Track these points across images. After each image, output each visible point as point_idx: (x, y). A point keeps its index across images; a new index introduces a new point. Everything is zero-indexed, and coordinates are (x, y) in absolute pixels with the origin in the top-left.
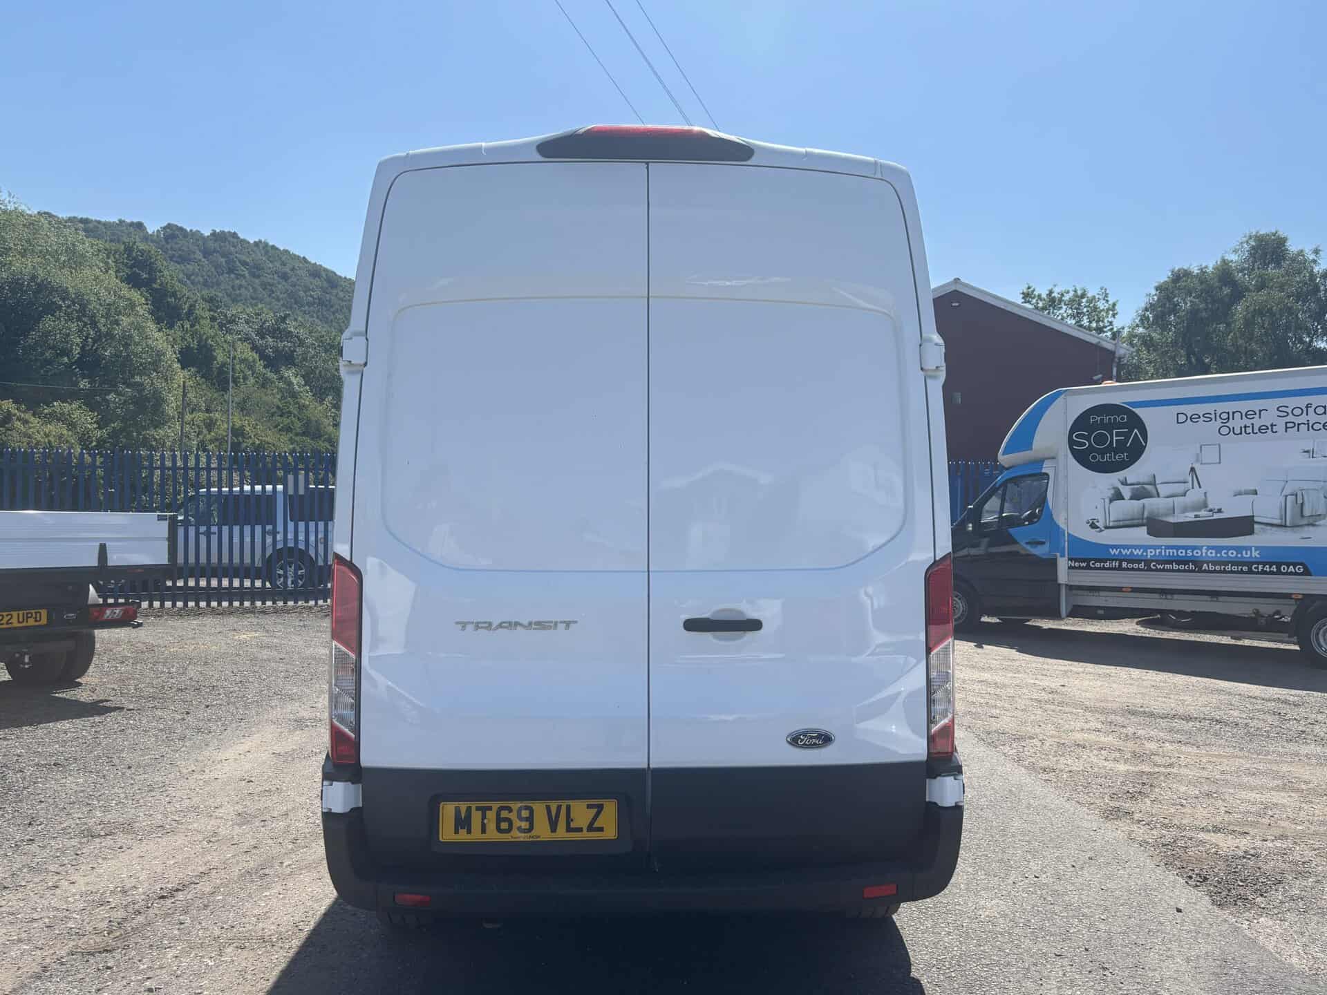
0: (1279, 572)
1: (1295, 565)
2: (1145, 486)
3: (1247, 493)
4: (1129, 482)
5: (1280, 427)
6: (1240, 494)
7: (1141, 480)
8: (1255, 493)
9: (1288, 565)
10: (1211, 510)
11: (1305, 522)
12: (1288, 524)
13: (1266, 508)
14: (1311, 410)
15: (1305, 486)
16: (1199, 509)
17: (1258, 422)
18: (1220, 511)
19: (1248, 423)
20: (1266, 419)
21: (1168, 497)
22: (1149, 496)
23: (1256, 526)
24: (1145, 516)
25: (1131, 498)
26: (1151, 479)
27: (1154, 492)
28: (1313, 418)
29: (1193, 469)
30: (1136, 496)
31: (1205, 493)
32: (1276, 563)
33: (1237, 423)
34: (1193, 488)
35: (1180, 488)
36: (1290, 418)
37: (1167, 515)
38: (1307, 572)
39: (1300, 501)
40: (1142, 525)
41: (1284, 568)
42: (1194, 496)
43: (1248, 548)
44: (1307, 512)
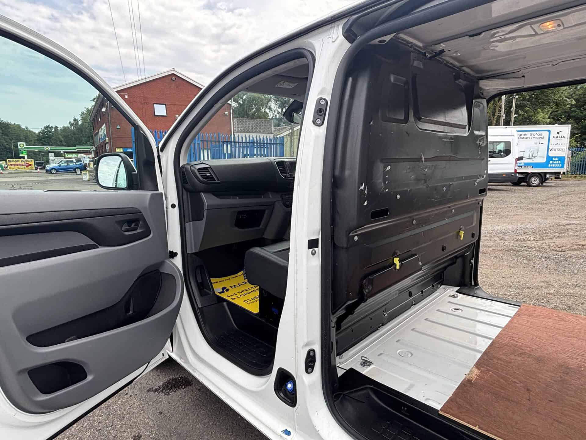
0: (527, 168)
1: (530, 166)
5: (530, 138)
6: (521, 152)
8: (524, 151)
9: (529, 166)
11: (533, 157)
12: (530, 158)
13: (526, 155)
15: (534, 150)
17: (526, 136)
19: (524, 136)
20: (528, 136)
23: (524, 159)
28: (537, 136)
32: (527, 165)
33: (522, 136)
36: (533, 136)
38: (532, 168)
39: (533, 153)
41: (528, 167)
43: (522, 163)
44: (534, 155)
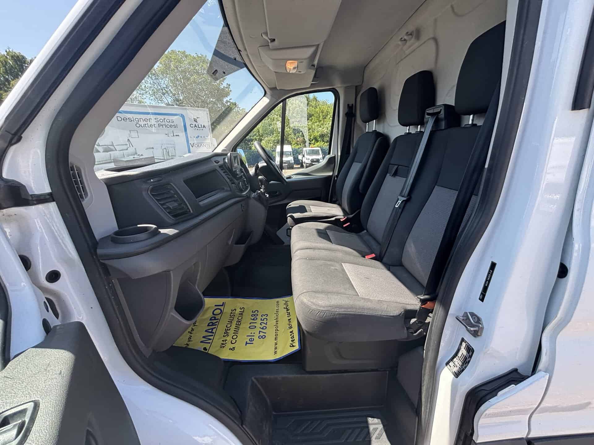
2: (109, 146)
3: (150, 148)
4: (100, 145)
5: (157, 126)
6: (148, 149)
7: (106, 144)
8: (153, 148)
10: (138, 155)
11: (170, 158)
12: (165, 159)
13: (158, 154)
14: (165, 120)
15: (168, 146)
16: (134, 155)
17: (149, 123)
18: (142, 155)
19: (146, 123)
20: (152, 122)
21: (121, 150)
22: (112, 150)
24: (112, 159)
25: (103, 152)
26: (111, 144)
27: (114, 149)
28: (167, 123)
29: (128, 140)
30: (106, 151)
31: (135, 149)
33: (142, 123)
34: (130, 147)
35: (125, 147)
36: (159, 123)
37: (121, 158)
39: (167, 151)
40: (111, 162)
42: (131, 150)
44: (170, 155)
